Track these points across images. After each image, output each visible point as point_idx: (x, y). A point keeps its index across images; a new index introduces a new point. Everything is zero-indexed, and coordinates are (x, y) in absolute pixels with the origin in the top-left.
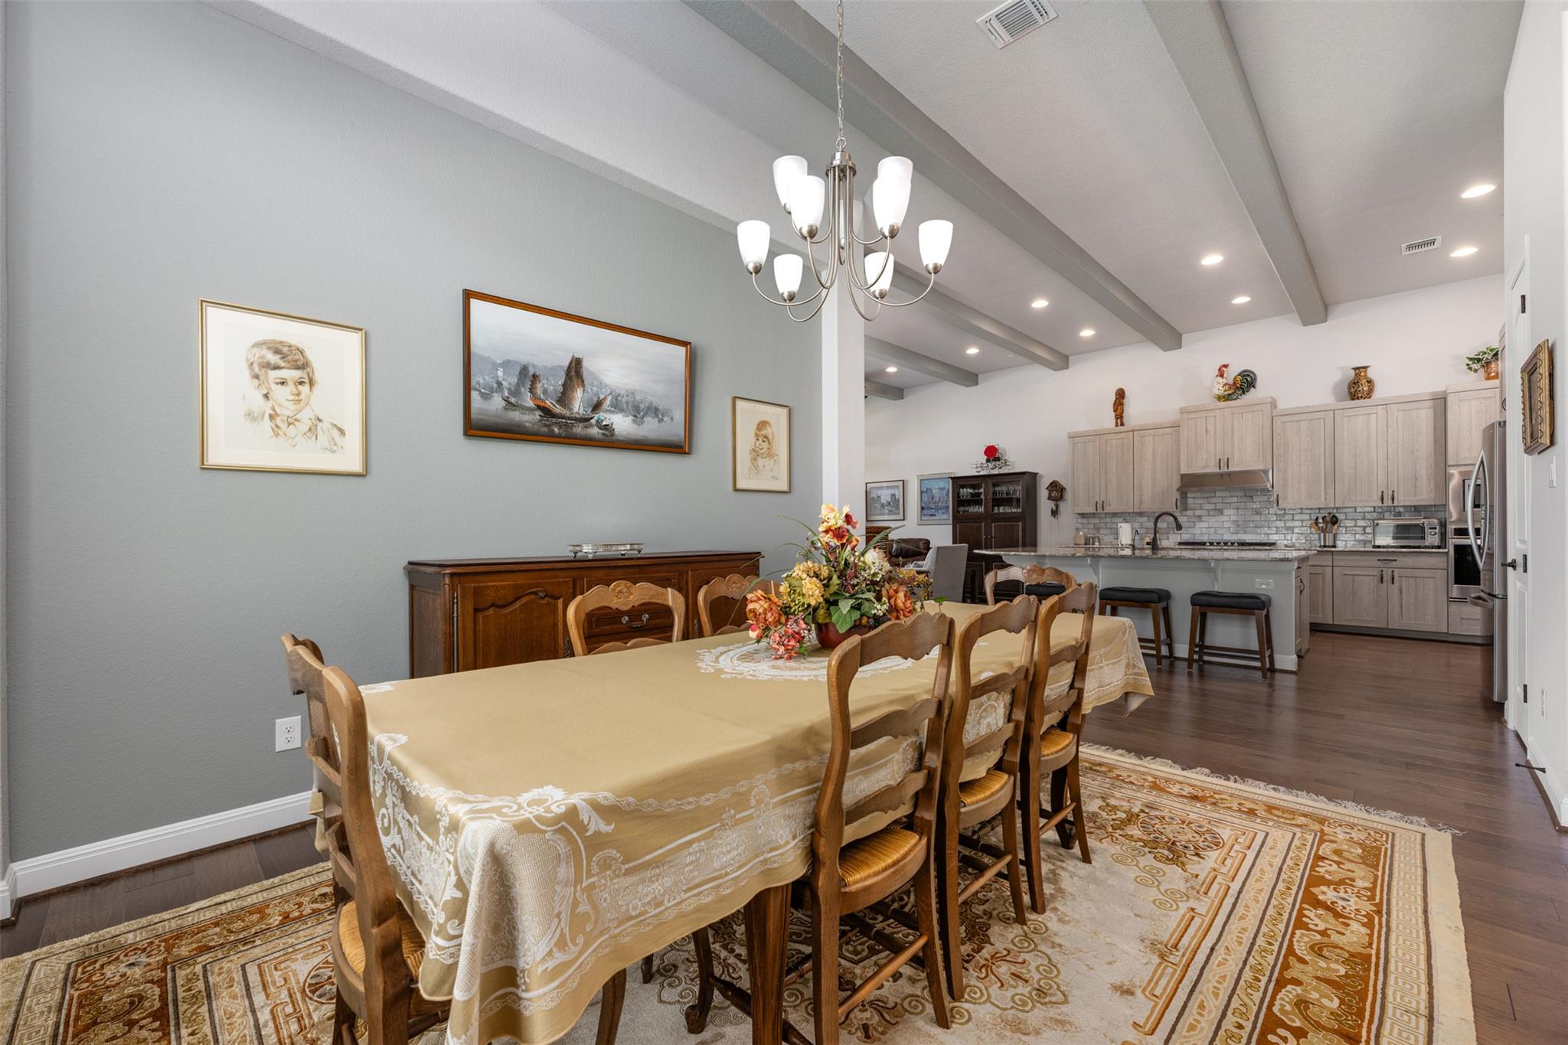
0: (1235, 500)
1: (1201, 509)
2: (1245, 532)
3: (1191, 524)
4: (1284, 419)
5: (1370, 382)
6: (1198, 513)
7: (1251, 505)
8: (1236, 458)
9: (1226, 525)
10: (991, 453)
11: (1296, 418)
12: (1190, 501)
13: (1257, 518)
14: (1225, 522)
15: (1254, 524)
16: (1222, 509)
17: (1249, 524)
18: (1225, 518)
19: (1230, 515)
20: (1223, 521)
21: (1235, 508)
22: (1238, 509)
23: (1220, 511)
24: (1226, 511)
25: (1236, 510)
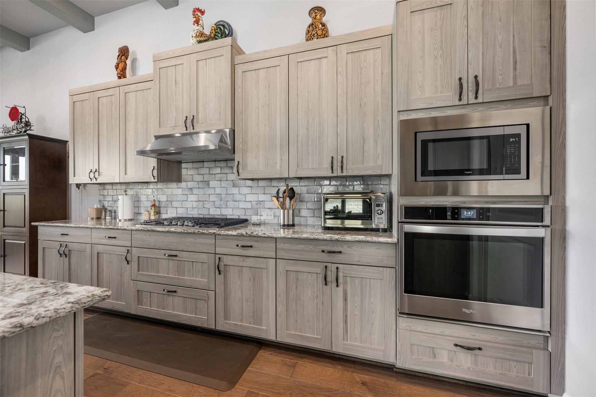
0: (218, 170)
1: (193, 181)
2: (227, 207)
3: (185, 197)
4: (245, 67)
5: (323, 25)
6: (190, 184)
8: (200, 115)
9: (212, 198)
10: (14, 114)
11: (255, 66)
12: (184, 172)
13: (235, 191)
14: (211, 196)
15: (233, 197)
16: (209, 181)
17: (230, 198)
18: (211, 191)
19: (215, 188)
20: (209, 194)
21: (219, 180)
22: (221, 181)
23: (207, 183)
24: (212, 184)
25: (219, 182)
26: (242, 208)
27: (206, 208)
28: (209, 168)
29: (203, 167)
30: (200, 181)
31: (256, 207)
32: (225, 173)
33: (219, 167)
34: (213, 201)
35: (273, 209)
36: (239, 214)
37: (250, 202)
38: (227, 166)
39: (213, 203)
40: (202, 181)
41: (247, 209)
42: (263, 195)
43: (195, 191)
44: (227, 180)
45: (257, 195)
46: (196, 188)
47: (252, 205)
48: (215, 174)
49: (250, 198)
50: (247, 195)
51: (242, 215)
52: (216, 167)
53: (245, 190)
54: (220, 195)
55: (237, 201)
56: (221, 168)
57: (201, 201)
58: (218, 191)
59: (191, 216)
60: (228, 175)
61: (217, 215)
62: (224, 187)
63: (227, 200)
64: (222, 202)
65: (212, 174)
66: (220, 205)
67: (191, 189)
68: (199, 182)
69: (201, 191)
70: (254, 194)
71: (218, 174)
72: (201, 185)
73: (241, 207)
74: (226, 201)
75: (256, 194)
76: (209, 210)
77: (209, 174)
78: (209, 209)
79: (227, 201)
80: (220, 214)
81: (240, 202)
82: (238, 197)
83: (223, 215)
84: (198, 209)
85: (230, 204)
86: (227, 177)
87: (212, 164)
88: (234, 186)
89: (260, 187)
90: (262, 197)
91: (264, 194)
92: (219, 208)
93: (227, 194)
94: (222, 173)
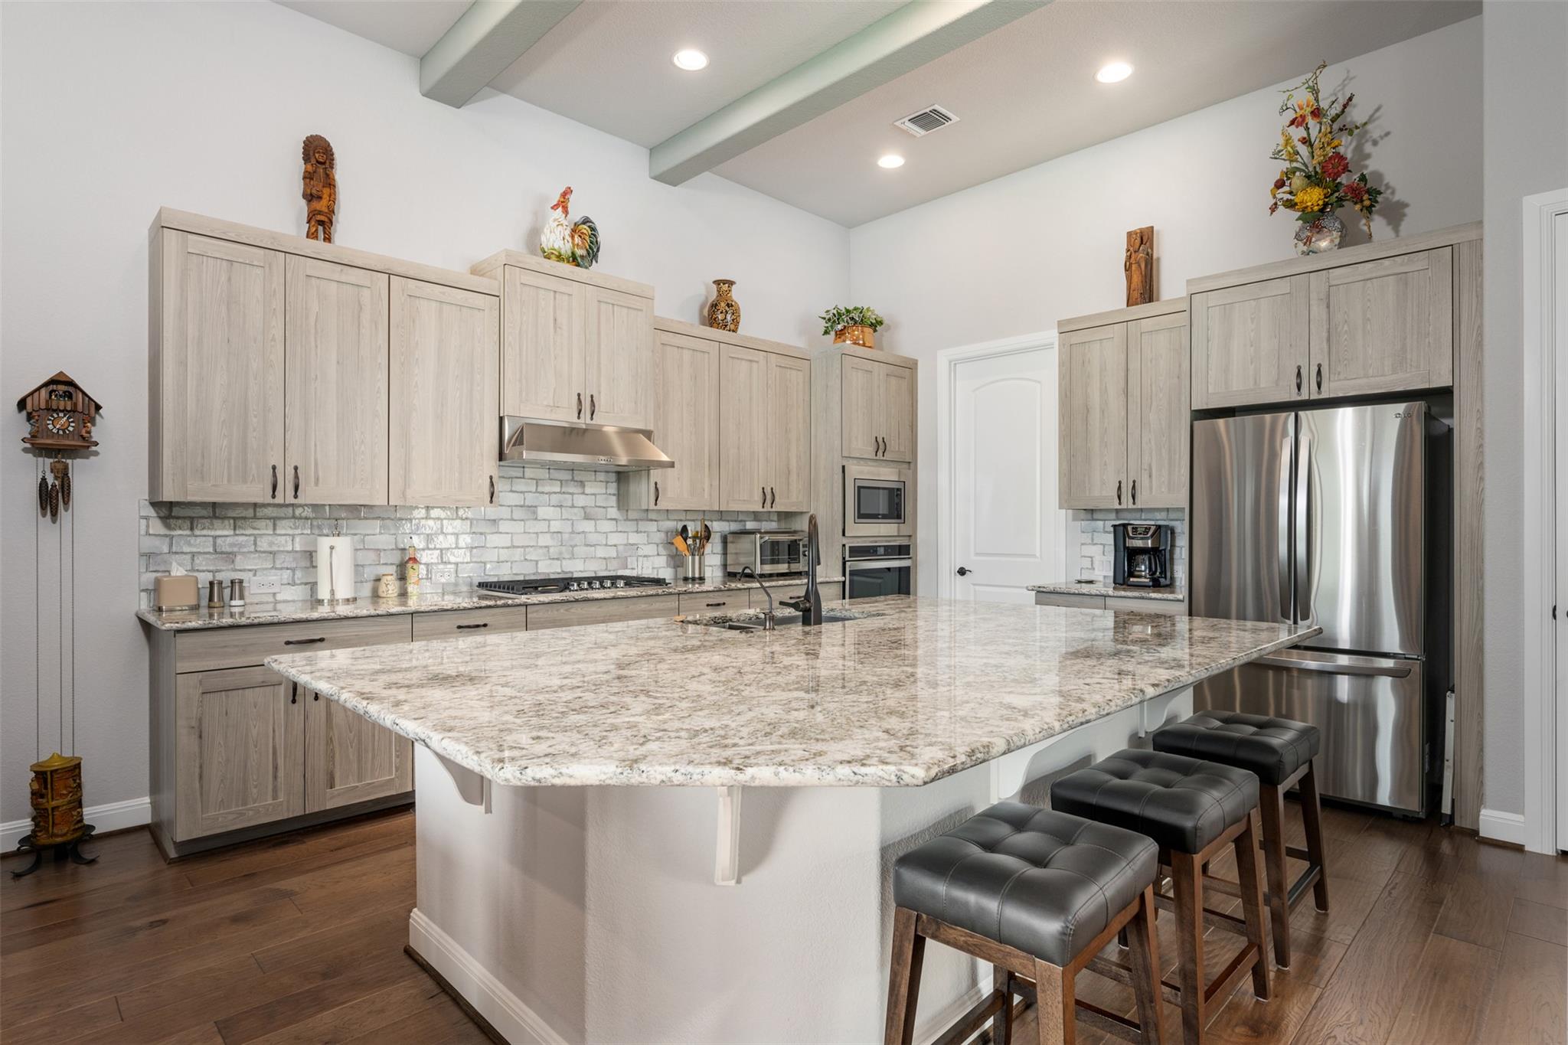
2: (573, 557)
5: (734, 306)
7: (580, 500)
8: (605, 397)
11: (678, 341)
13: (588, 526)
14: (540, 535)
15: (585, 538)
16: (536, 507)
17: (578, 539)
18: (542, 526)
19: (549, 521)
20: (537, 533)
21: (557, 506)
22: (561, 506)
23: (532, 509)
24: (542, 512)
25: (559, 509)
26: (600, 558)
27: (531, 560)
28: (537, 481)
29: (524, 478)
30: (516, 506)
31: (625, 554)
32: (570, 494)
33: (557, 480)
34: (546, 547)
35: (650, 556)
36: (596, 569)
37: (615, 546)
38: (573, 480)
39: (545, 550)
40: (521, 506)
41: (610, 558)
42: (635, 534)
43: (504, 526)
44: (573, 506)
45: (626, 534)
46: (508, 520)
47: (617, 551)
48: (549, 493)
49: (615, 539)
50: (609, 535)
51: (602, 570)
52: (551, 479)
53: (606, 526)
54: (559, 535)
55: (591, 546)
56: (561, 481)
57: (518, 547)
58: (556, 526)
59: (495, 580)
60: (575, 496)
61: (553, 573)
62: (568, 519)
63: (573, 543)
64: (564, 549)
65: (543, 493)
66: (561, 553)
67: (495, 520)
68: (514, 508)
69: (519, 527)
70: (620, 532)
71: (555, 493)
72: (518, 514)
73: (599, 555)
74: (571, 546)
75: (625, 532)
76: (537, 564)
77: (536, 492)
78: (537, 562)
79: (573, 547)
80: (560, 571)
81: (598, 547)
82: (593, 538)
83: (567, 573)
84: (512, 563)
85: (581, 551)
86: (573, 500)
87: (543, 473)
88: (587, 518)
89: (630, 520)
90: (634, 538)
91: (637, 532)
92: (558, 559)
93: (573, 532)
94: (564, 493)
